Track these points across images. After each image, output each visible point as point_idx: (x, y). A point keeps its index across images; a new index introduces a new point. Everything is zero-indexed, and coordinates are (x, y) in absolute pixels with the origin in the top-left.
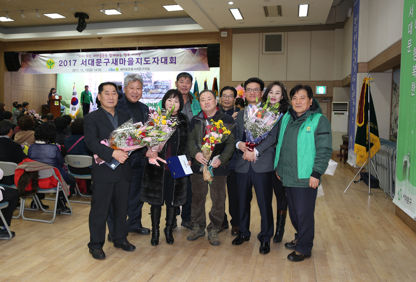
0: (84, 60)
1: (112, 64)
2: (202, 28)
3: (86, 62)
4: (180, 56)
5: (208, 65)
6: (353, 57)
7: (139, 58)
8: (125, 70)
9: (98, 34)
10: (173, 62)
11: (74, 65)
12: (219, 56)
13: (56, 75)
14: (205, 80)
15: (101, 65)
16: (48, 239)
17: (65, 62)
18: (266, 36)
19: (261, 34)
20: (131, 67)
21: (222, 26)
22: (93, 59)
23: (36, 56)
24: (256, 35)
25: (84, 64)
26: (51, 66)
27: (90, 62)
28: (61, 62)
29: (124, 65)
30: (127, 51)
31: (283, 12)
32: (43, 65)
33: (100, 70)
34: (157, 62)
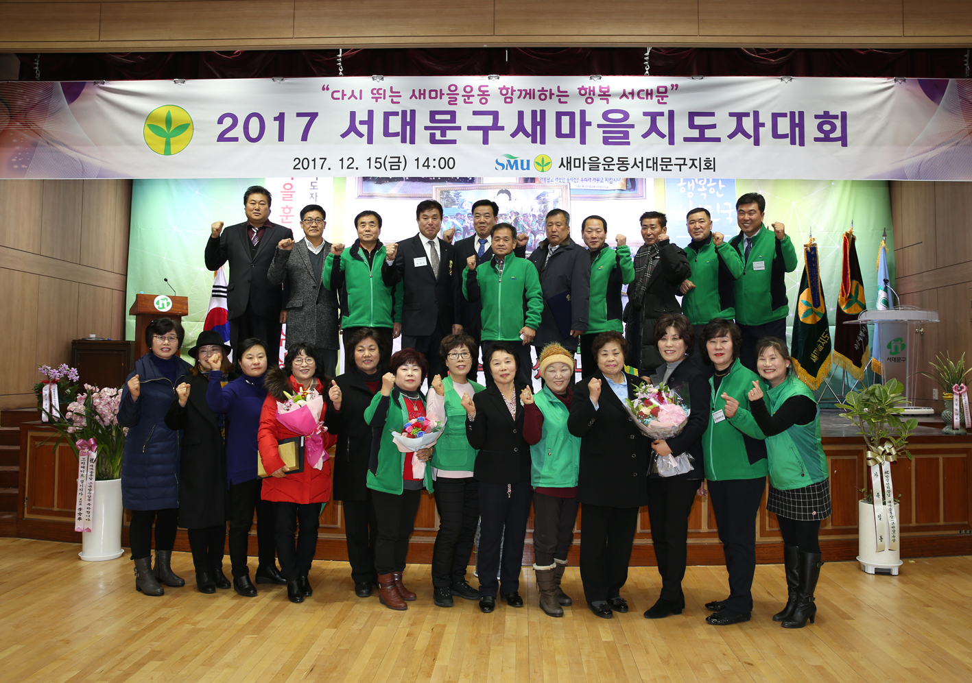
0: (362, 116)
1: (513, 135)
3: (369, 123)
4: (868, 111)
7: (662, 114)
8: (587, 166)
10: (832, 136)
11: (304, 138)
15: (454, 142)
17: (254, 120)
20: (616, 152)
22: (413, 112)
23: (84, 91)
25: (361, 135)
26: (172, 140)
27: (395, 124)
28: (228, 122)
29: (583, 141)
30: (596, 78)
32: (122, 134)
33: (447, 163)
34: (751, 131)
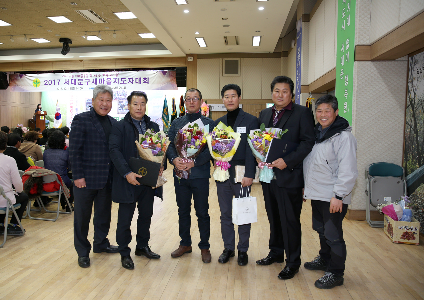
0: (67, 80)
1: (92, 83)
2: (171, 53)
3: (69, 81)
4: (152, 77)
5: (176, 85)
6: (297, 80)
7: (116, 79)
9: (80, 57)
10: (146, 82)
11: (58, 84)
12: (186, 77)
13: (41, 92)
14: (173, 98)
15: (82, 85)
16: (56, 234)
17: (50, 81)
18: (226, 61)
19: (221, 59)
21: (188, 52)
22: (76, 79)
23: (23, 76)
24: (217, 60)
25: (67, 84)
26: (37, 85)
27: (73, 82)
28: (46, 81)
30: (106, 72)
31: (240, 42)
32: (29, 84)
33: (81, 88)
34: (132, 82)
